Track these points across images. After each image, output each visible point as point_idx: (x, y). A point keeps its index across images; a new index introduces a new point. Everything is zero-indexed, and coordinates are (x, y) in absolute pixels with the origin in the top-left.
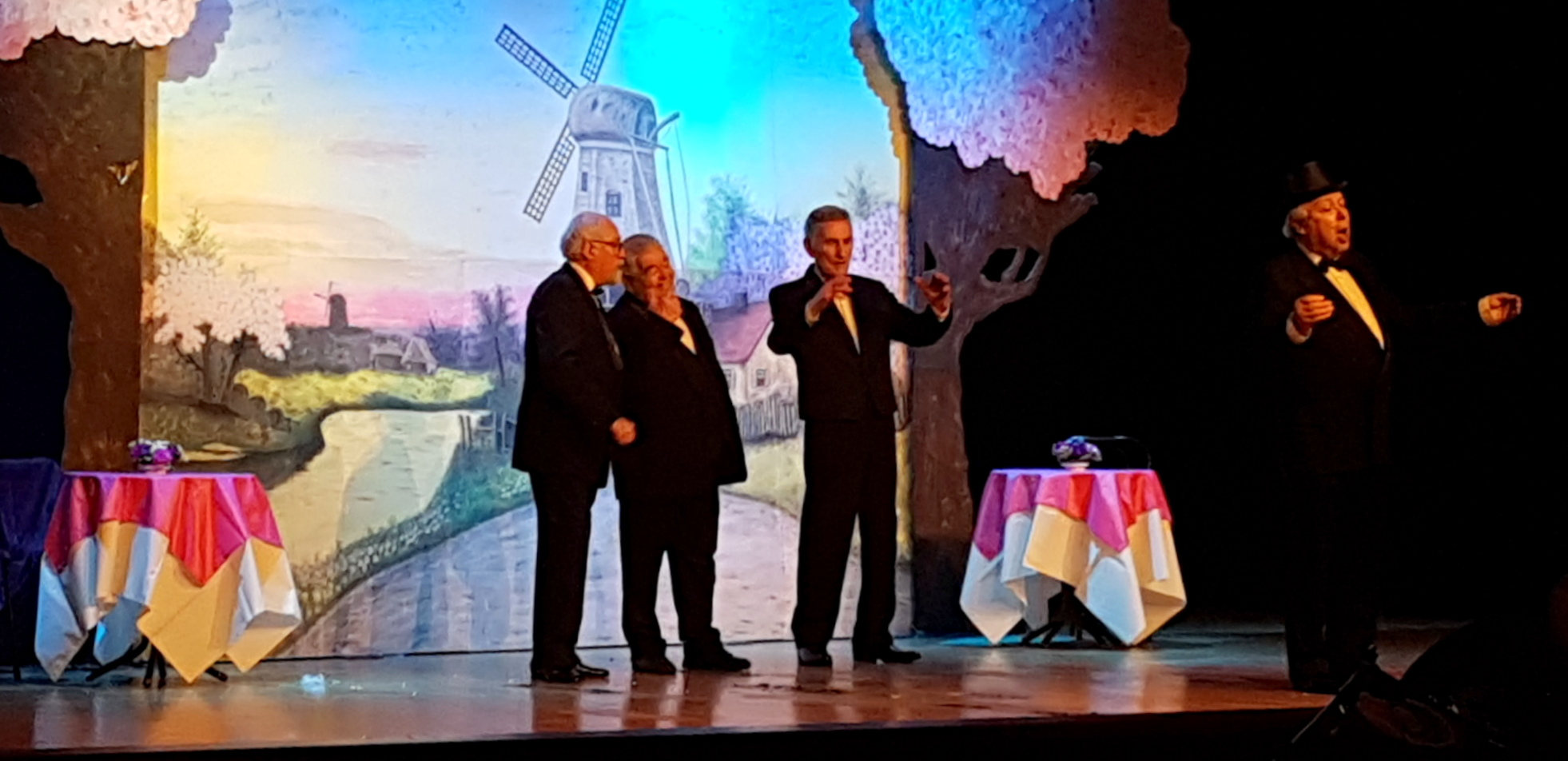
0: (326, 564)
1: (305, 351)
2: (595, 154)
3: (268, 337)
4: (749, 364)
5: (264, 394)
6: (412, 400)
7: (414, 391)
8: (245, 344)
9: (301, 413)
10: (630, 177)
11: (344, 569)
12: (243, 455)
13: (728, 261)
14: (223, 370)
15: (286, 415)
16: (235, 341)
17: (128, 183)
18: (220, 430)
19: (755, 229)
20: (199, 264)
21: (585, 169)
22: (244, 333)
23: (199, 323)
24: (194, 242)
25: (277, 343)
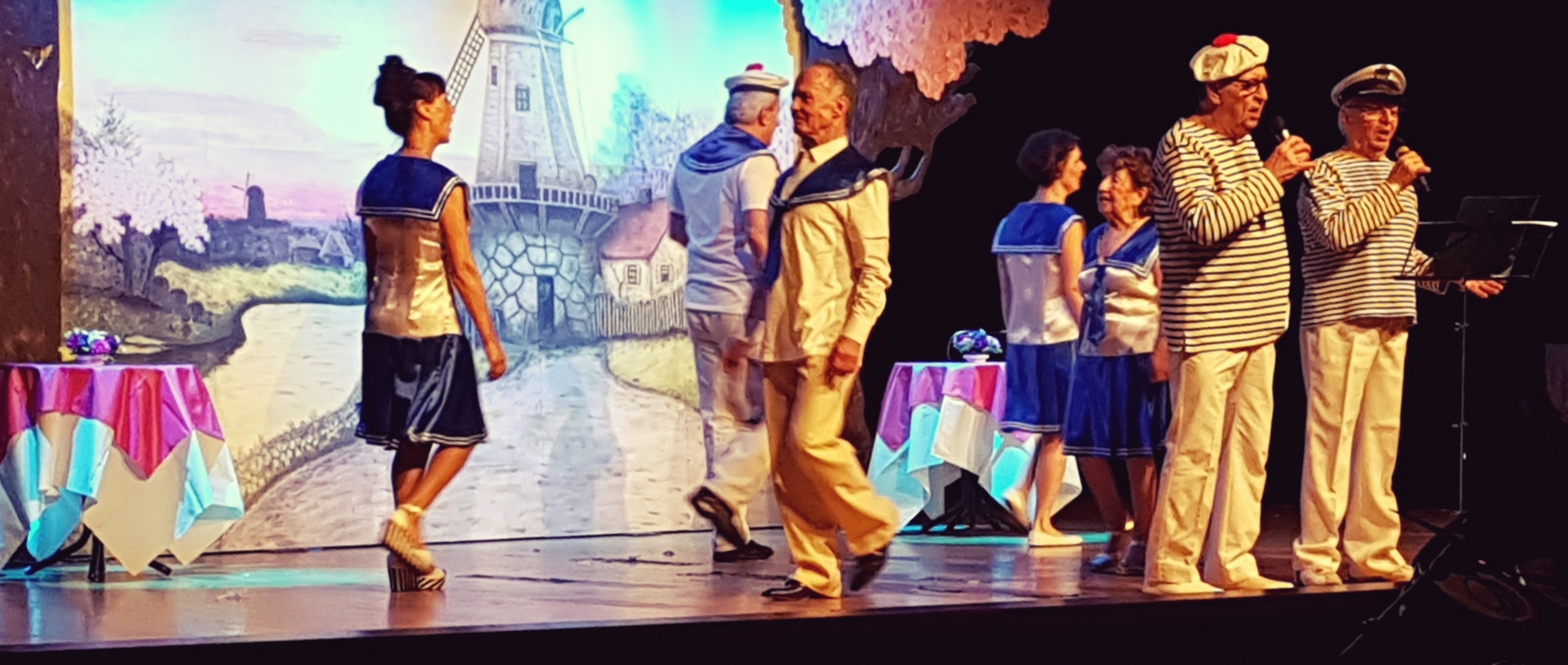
0: (249, 458)
1: (224, 243)
2: (504, 46)
3: (187, 228)
4: (654, 260)
5: (183, 287)
6: (330, 294)
7: (332, 285)
8: (165, 235)
9: (222, 306)
10: (538, 71)
11: (267, 463)
12: (166, 348)
13: (634, 156)
14: (144, 262)
15: (207, 308)
16: (154, 233)
17: (42, 68)
18: (142, 322)
19: (658, 125)
20: (117, 153)
21: (495, 63)
22: (163, 224)
23: (118, 214)
24: (111, 131)
25: (196, 235)
